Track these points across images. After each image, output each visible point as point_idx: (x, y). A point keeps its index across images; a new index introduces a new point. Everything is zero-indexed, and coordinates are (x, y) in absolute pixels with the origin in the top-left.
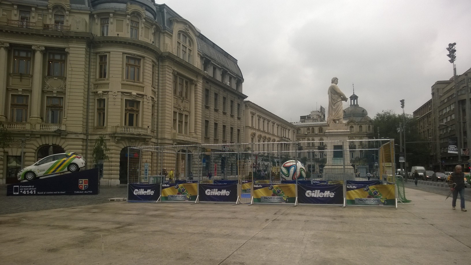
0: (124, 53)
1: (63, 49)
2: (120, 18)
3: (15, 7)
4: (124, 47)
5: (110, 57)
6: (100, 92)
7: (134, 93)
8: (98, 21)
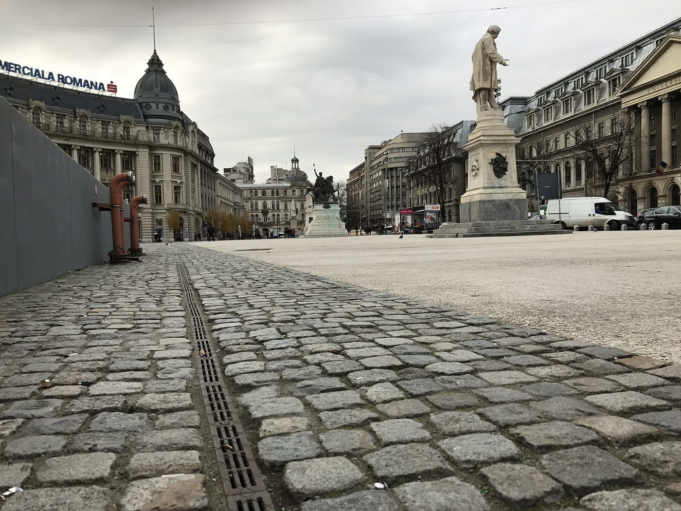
0: (171, 155)
1: (135, 152)
2: (167, 130)
3: (100, 122)
4: (171, 151)
5: (162, 157)
6: (157, 181)
7: (179, 181)
8: (151, 131)
